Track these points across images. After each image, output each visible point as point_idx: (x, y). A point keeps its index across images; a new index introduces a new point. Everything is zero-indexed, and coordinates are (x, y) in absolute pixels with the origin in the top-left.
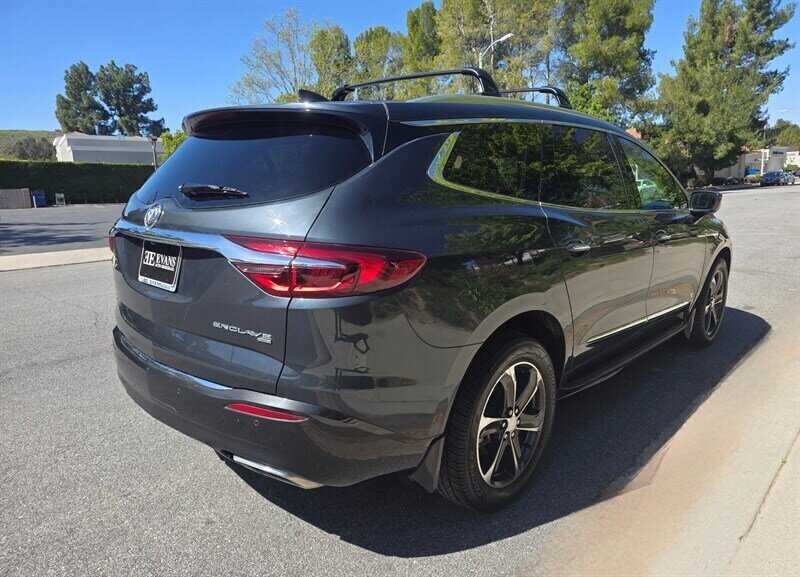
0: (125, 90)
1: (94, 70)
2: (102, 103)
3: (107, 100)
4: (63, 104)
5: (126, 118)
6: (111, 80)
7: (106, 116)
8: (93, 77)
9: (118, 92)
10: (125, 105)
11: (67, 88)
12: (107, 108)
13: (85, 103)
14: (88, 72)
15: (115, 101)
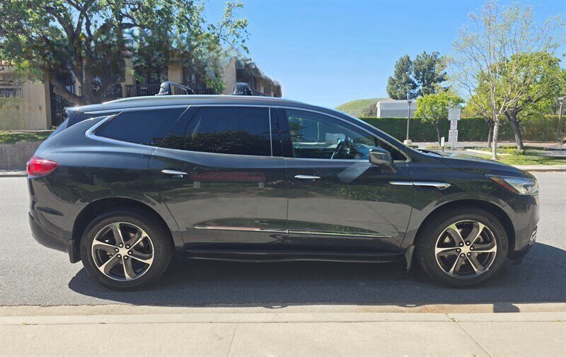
0: (430, 69)
1: (413, 59)
2: (413, 79)
3: (417, 76)
4: (392, 82)
5: (426, 87)
6: (422, 63)
7: (415, 87)
8: (411, 63)
9: (424, 71)
10: (427, 79)
11: (395, 72)
12: (416, 82)
13: (404, 80)
14: (409, 60)
15: (421, 77)
